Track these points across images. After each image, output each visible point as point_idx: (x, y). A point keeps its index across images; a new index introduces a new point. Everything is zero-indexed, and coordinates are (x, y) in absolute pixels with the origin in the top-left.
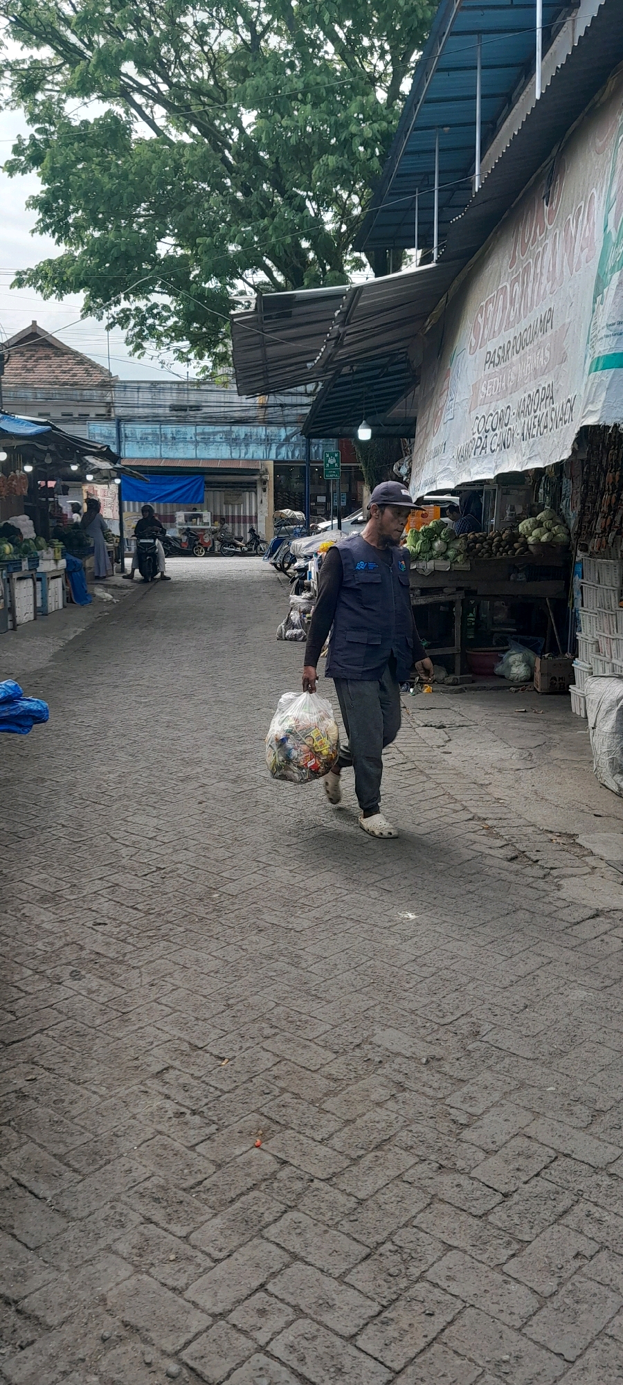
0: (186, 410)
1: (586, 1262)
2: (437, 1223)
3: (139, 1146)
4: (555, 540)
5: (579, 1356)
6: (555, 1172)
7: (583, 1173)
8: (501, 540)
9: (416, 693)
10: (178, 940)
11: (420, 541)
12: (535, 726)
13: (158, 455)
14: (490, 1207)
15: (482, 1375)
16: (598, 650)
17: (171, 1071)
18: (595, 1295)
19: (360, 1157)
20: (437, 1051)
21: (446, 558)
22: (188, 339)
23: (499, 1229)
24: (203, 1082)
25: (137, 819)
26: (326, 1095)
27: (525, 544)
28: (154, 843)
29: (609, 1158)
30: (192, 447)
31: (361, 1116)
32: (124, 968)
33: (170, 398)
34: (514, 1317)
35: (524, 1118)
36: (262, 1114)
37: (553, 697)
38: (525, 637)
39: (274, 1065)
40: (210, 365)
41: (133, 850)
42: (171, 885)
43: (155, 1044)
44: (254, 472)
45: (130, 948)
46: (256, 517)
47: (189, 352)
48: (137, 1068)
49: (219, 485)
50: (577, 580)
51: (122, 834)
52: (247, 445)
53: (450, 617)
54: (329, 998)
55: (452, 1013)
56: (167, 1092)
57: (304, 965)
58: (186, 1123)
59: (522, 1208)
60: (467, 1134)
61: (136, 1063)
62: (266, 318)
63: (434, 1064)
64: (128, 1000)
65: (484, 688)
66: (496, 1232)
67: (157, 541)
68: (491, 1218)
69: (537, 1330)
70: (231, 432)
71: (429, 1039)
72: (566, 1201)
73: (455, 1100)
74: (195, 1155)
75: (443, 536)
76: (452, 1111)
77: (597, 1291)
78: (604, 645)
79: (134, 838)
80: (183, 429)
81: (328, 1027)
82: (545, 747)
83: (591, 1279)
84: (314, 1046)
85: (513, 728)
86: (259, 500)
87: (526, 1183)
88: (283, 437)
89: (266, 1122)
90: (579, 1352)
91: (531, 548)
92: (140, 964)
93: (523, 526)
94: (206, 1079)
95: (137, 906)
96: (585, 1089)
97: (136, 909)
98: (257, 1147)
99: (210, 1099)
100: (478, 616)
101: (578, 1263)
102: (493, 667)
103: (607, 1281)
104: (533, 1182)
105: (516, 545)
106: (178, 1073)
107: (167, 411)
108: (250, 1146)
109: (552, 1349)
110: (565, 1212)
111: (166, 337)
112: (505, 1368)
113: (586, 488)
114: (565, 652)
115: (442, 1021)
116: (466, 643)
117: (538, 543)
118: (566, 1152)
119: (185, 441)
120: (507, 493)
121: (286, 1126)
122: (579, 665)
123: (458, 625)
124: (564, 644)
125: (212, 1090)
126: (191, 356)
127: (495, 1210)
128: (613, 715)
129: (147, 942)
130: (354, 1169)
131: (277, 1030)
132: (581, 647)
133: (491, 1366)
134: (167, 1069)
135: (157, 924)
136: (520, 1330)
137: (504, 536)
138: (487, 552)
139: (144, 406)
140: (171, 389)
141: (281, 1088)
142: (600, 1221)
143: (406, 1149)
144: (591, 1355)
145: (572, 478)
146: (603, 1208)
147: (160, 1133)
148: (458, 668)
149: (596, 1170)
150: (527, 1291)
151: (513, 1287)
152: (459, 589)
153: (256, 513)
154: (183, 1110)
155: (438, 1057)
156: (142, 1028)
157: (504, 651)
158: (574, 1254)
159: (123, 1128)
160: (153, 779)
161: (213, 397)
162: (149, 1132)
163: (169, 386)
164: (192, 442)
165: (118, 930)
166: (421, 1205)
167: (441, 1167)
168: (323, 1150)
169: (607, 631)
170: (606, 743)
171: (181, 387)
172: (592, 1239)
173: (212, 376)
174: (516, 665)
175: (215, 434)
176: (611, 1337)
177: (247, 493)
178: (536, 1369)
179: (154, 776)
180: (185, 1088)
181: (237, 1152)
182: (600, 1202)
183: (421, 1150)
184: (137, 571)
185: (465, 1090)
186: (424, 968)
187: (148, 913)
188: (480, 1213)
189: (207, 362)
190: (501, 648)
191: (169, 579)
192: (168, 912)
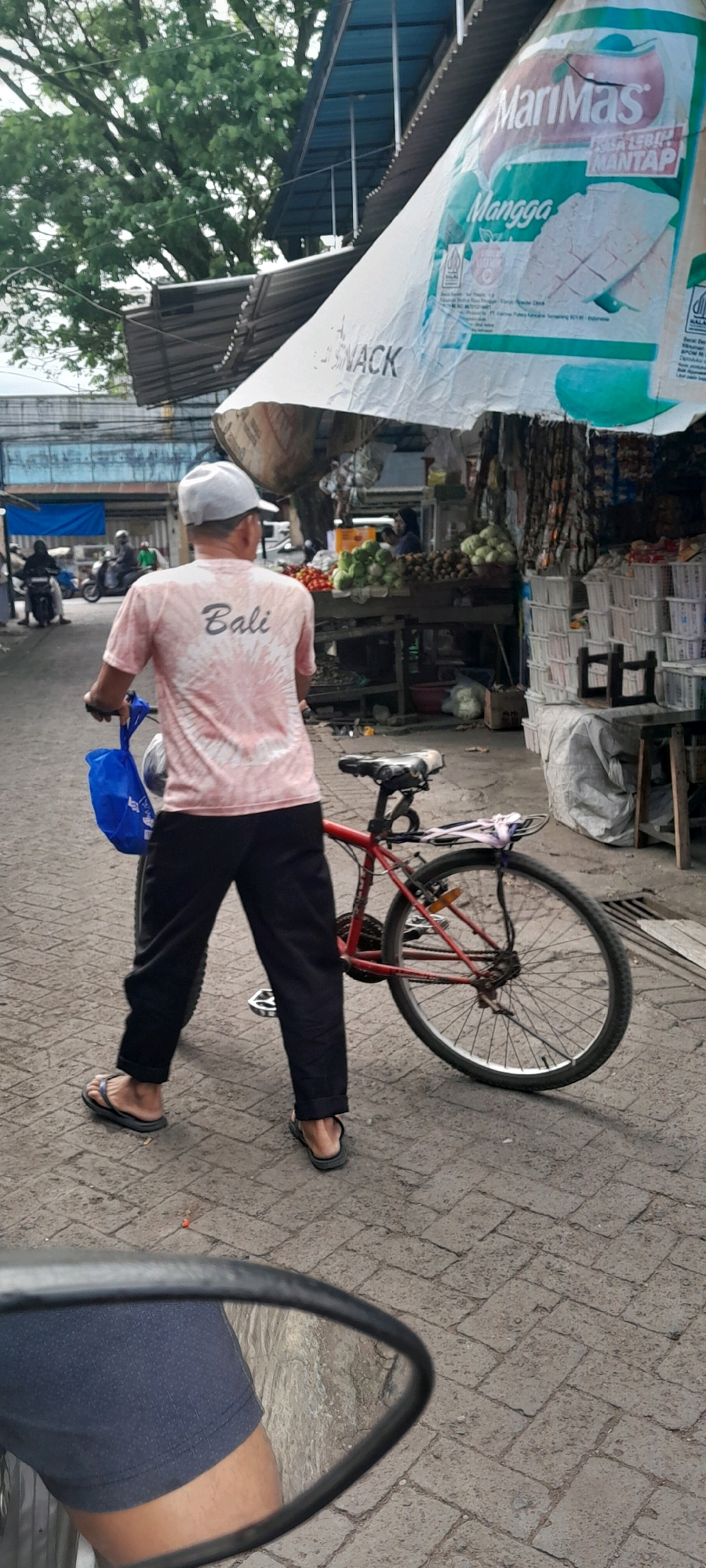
0: (79, 428)
1: (546, 1313)
2: (386, 1288)
3: (50, 1238)
4: (501, 559)
5: (540, 1410)
6: (513, 1228)
7: (543, 1225)
8: (443, 561)
9: (356, 736)
10: (91, 1017)
11: (353, 566)
12: (486, 765)
13: (48, 480)
14: (442, 1268)
15: (436, 1439)
16: (551, 678)
17: (86, 1156)
18: (555, 1346)
19: (300, 1229)
20: (384, 1111)
21: (383, 583)
22: (77, 344)
23: (453, 1289)
24: (123, 1164)
25: (37, 889)
26: (261, 1167)
27: (469, 565)
28: (58, 913)
29: (569, 1207)
30: (87, 469)
31: (300, 1186)
32: (29, 1050)
33: (61, 414)
34: (469, 1376)
35: (480, 1173)
36: (190, 1193)
37: (505, 733)
38: (472, 669)
39: (203, 1140)
40: (105, 374)
41: (34, 923)
42: (80, 957)
43: (67, 1128)
44: (163, 497)
45: (35, 1028)
46: (168, 549)
47: (79, 359)
48: (46, 1155)
49: (122, 513)
50: (527, 602)
51: (20, 906)
52: (152, 465)
53: (391, 649)
54: (263, 1064)
55: (399, 1070)
56: (80, 1177)
57: (235, 1033)
58: (104, 1209)
59: (477, 1266)
60: (418, 1195)
61: (45, 1150)
62: (164, 314)
63: (381, 1124)
64: (35, 1084)
65: (431, 728)
66: (448, 1293)
67: (52, 580)
68: (444, 1279)
69: (493, 1388)
70: (132, 451)
71: (374, 1099)
72: (525, 1254)
73: (404, 1161)
74: (116, 1241)
75: (378, 559)
76: (401, 1172)
77: (557, 1342)
78: (556, 673)
79: (35, 909)
80: (75, 447)
81: (263, 1095)
82: (497, 786)
83: (551, 1330)
84: (248, 1116)
85: (464, 768)
86: (170, 529)
87: (481, 1240)
88: (194, 455)
89: (195, 1199)
90: (540, 1405)
91: (476, 569)
92: (47, 1044)
93: (466, 545)
94: (127, 1161)
95: (41, 983)
96: (544, 1139)
97: (40, 986)
98: (185, 1227)
99: (131, 1181)
100: (421, 649)
101: (539, 1315)
102: (440, 704)
103: (569, 1331)
104: (489, 1239)
105: (459, 567)
106: (93, 1156)
107: (57, 429)
108: (176, 1227)
109: (511, 1405)
110: (523, 1266)
111: (51, 343)
112: (460, 1429)
113: (531, 498)
114: (516, 682)
115: (390, 1079)
116: (409, 679)
117: (483, 564)
118: (524, 1205)
119: (79, 462)
120: (447, 509)
121: (216, 1203)
122: (531, 695)
123: (399, 658)
124: (515, 674)
125: (133, 1172)
126: (82, 364)
127: (448, 1271)
128: (567, 746)
129: (54, 1021)
130: (294, 1242)
131: (205, 1103)
132: (533, 675)
133: (446, 1429)
134: (81, 1154)
135: (65, 1001)
136: (476, 1389)
137: (445, 557)
138: (428, 574)
139: (30, 424)
140: (61, 403)
141: (211, 1163)
142: (560, 1272)
143: (351, 1216)
144: (554, 1408)
145: (516, 488)
146: (563, 1258)
147: (75, 1221)
148: (401, 707)
149: (556, 1221)
150: (482, 1347)
151: (468, 1346)
152: (398, 617)
153: (168, 544)
154: (100, 1195)
155: (384, 1116)
156: (51, 1113)
157: (451, 686)
158: (533, 1307)
159: (32, 1220)
160: (55, 844)
161: (110, 411)
162: (62, 1221)
163: (58, 400)
164: (87, 464)
165: (19, 1009)
166: (367, 1273)
167: (389, 1231)
168: (258, 1225)
169: (559, 656)
170: (560, 777)
171: (71, 400)
172: (553, 1290)
173: (107, 386)
174: (465, 700)
175: (113, 453)
176: (573, 1387)
177: (156, 522)
178: (494, 1426)
179: (57, 840)
180: (102, 1172)
181: (163, 1234)
182: (561, 1253)
183: (367, 1215)
184: (31, 615)
185: (414, 1149)
186: (368, 1026)
187: (53, 989)
188: (431, 1274)
189: (101, 369)
190: (447, 683)
191: (69, 622)
192: (78, 987)
